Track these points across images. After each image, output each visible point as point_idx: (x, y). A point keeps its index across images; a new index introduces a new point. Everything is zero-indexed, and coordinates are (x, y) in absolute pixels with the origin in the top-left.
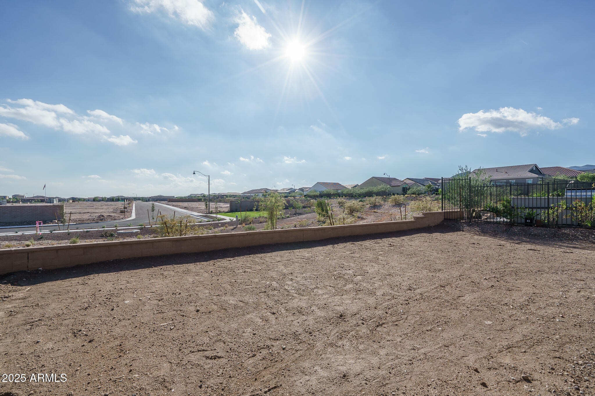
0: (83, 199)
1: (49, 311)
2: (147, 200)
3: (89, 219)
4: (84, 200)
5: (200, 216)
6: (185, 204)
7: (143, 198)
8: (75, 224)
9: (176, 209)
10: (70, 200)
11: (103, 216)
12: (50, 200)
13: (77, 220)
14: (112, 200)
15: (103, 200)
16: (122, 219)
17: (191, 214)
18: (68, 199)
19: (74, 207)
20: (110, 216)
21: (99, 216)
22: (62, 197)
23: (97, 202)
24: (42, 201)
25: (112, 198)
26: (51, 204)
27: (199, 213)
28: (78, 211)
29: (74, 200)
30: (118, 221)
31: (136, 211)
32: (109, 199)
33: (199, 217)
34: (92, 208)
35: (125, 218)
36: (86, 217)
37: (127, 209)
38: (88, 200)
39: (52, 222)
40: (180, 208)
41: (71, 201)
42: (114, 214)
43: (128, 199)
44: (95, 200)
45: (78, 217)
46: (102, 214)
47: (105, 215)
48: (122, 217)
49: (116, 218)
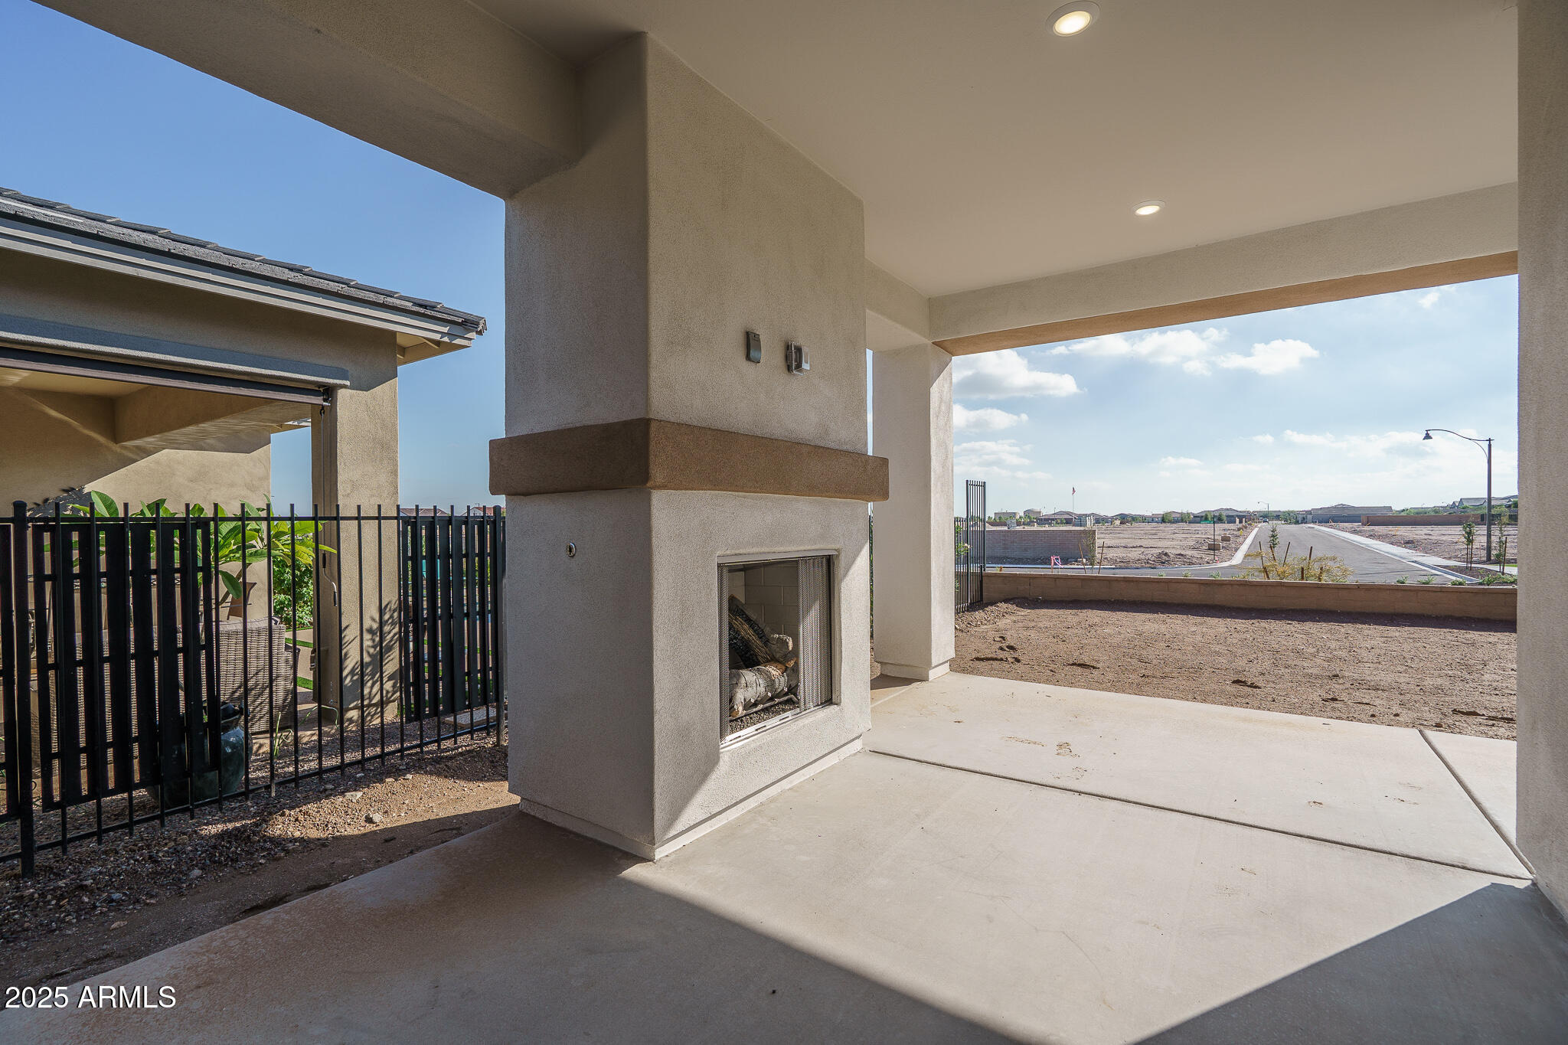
0: (1142, 516)
1: (1041, 625)
2: (1300, 519)
3: (1139, 560)
4: (1144, 519)
5: (1445, 567)
6: (1420, 532)
7: (1289, 513)
8: (1114, 569)
9: (1375, 546)
10: (1116, 519)
11: (1166, 554)
12: (1081, 519)
13: (1118, 560)
14: (1202, 518)
15: (1183, 519)
16: (1208, 563)
17: (1415, 562)
18: (1112, 518)
19: (1118, 535)
20: (1182, 555)
21: (1159, 555)
22: (1102, 514)
23: (1168, 524)
24: (1068, 522)
25: (1204, 514)
26: (1082, 528)
27: (1450, 558)
28: (1123, 542)
29: (1124, 519)
30: (1197, 567)
31: (1252, 547)
32: (1198, 517)
33: (1439, 570)
34: (1153, 537)
35: (1214, 561)
36: (1134, 554)
37: (1229, 541)
38: (1151, 520)
39: (1076, 561)
40: (1392, 544)
41: (1118, 522)
42: (1193, 552)
43: (1244, 516)
44: (1164, 519)
45: (1121, 555)
46: (1167, 551)
47: (1172, 552)
48: (1207, 559)
49: (1194, 560)
